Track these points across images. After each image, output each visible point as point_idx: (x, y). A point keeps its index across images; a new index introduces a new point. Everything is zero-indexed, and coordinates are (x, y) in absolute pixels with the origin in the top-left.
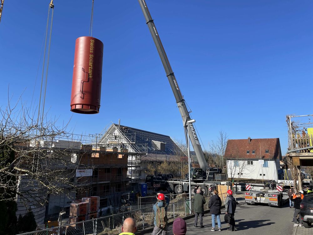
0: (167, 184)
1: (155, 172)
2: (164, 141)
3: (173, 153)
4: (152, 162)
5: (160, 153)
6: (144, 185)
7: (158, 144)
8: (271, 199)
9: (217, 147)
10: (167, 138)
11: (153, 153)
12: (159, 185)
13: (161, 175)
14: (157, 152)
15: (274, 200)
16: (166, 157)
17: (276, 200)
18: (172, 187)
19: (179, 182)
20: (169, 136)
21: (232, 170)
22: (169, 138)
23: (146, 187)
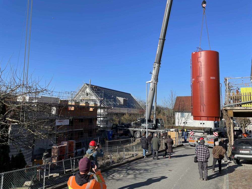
0: (129, 131)
1: (119, 122)
2: (126, 97)
3: (133, 107)
4: (117, 114)
5: (123, 107)
6: (110, 132)
7: (121, 100)
8: (209, 142)
9: (168, 103)
10: (128, 95)
11: (118, 107)
12: (122, 132)
13: (124, 124)
14: (121, 106)
15: (211, 142)
16: (128, 110)
17: (213, 142)
18: (132, 133)
19: (138, 129)
20: (130, 93)
21: (179, 120)
22: (130, 95)
23: (112, 133)
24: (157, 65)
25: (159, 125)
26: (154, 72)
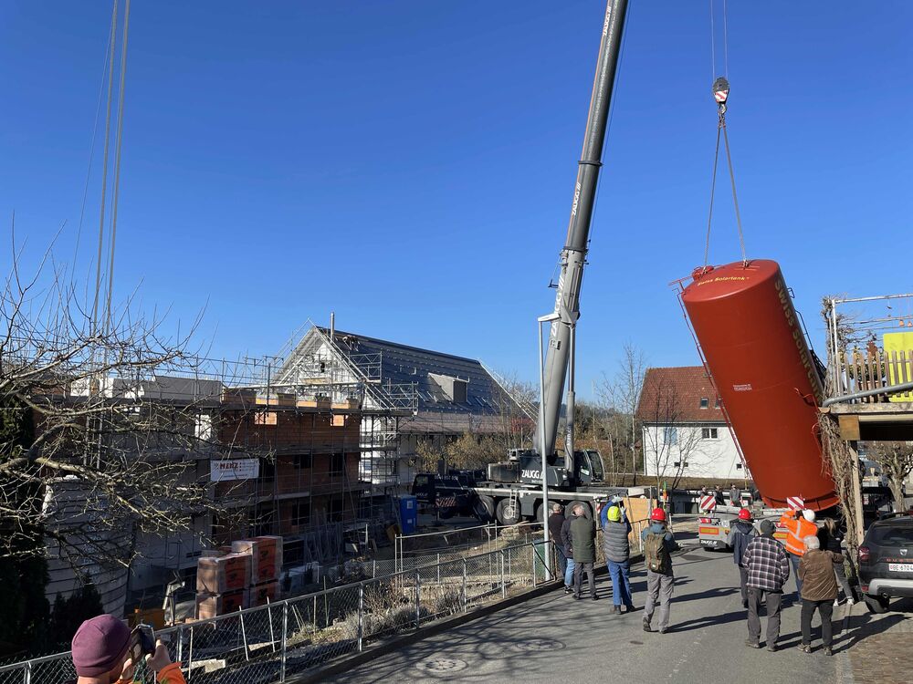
0: (475, 496)
1: (441, 465)
2: (464, 374)
3: (490, 410)
4: (430, 436)
5: (452, 411)
6: (408, 502)
7: (446, 383)
9: (617, 391)
10: (472, 365)
11: (434, 410)
12: (450, 502)
13: (457, 473)
14: (444, 407)
16: (471, 420)
18: (488, 505)
19: (510, 491)
20: (478, 359)
21: (659, 456)
22: (477, 366)
23: (415, 506)
24: (573, 257)
25: (587, 473)
26: (564, 282)
